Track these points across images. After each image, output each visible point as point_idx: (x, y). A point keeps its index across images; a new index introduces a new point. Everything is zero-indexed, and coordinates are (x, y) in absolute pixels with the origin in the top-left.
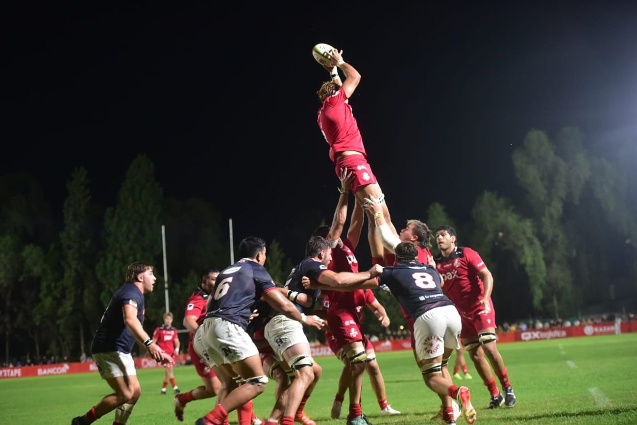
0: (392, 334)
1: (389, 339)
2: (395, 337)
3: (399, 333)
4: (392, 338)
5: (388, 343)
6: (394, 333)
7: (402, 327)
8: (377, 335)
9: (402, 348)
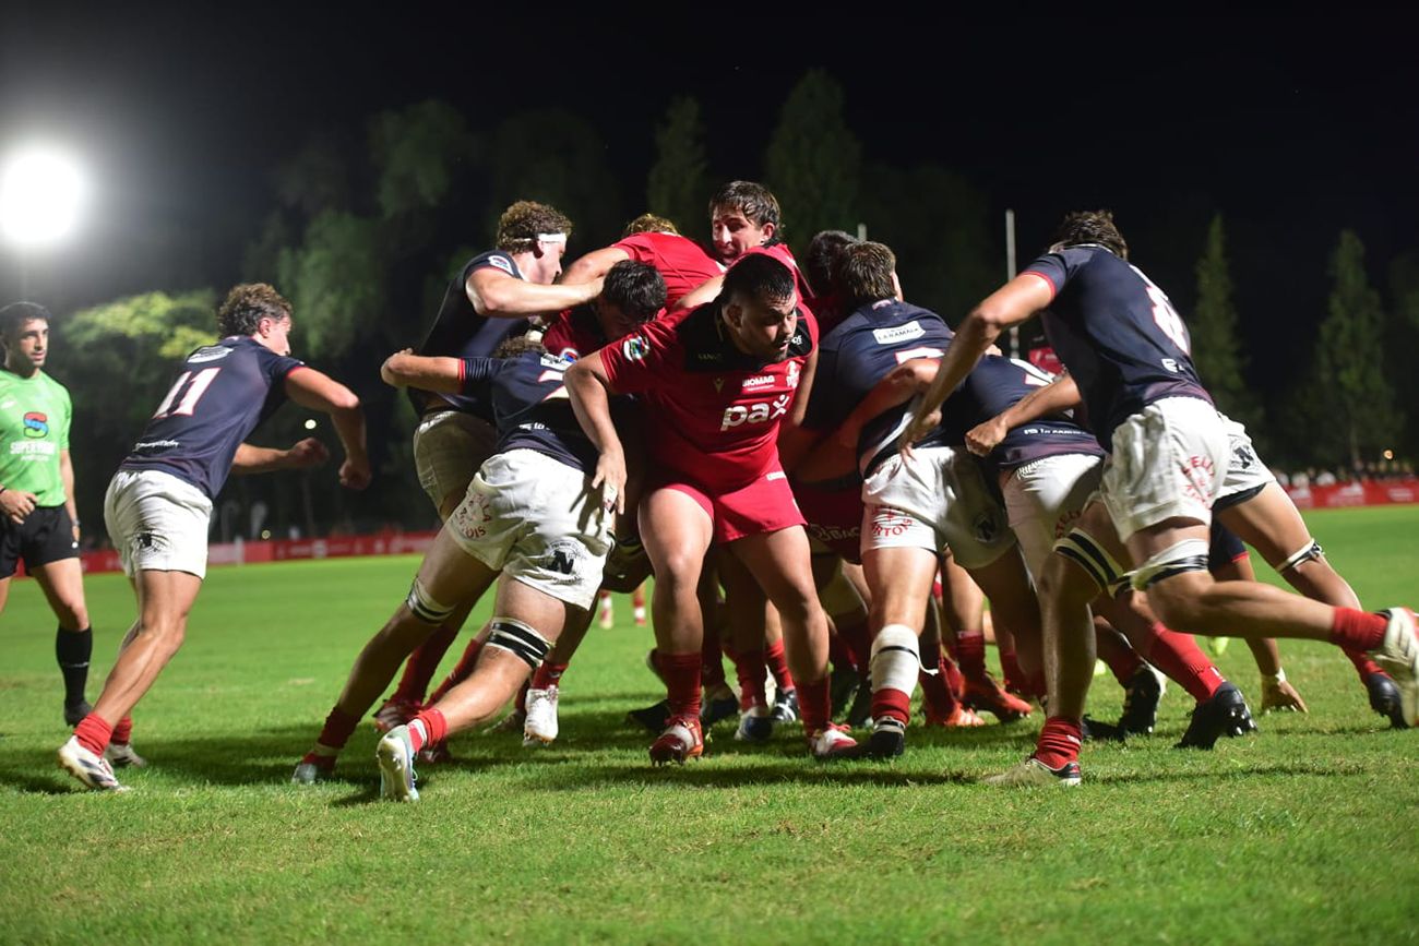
0: (1365, 470)
1: (1359, 480)
2: (1372, 476)
3: (1382, 467)
4: (1365, 479)
5: (1356, 490)
6: (1372, 467)
7: (1388, 455)
8: (1333, 471)
9: (1389, 501)
